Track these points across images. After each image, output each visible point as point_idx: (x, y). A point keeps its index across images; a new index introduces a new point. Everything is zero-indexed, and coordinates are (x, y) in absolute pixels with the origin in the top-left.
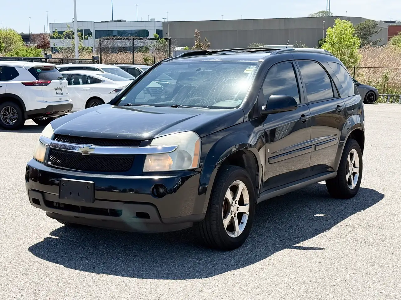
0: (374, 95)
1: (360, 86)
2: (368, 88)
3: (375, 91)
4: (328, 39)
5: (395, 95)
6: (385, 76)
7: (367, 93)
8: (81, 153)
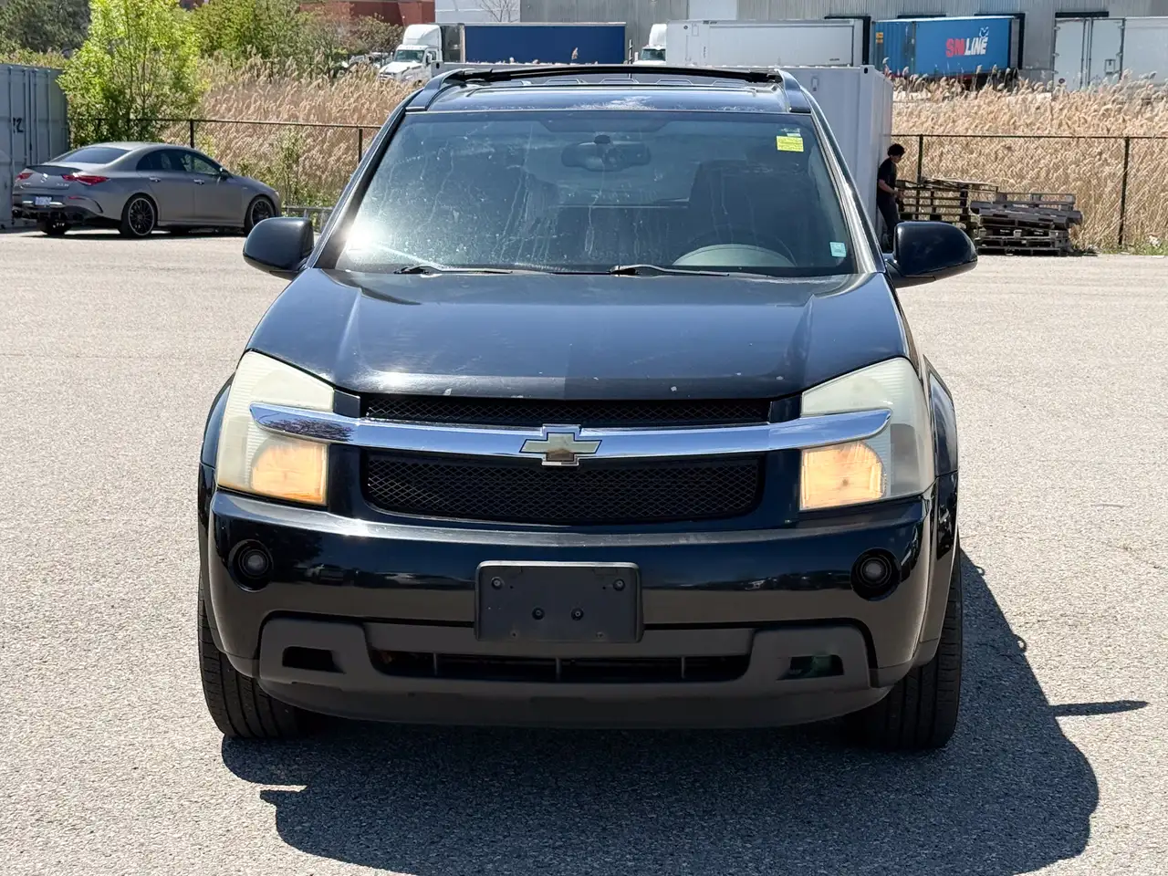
0: (271, 209)
1: (229, 180)
2: (252, 188)
3: (273, 197)
4: (96, 25)
5: (325, 208)
6: (288, 149)
7: (251, 204)
8: (540, 460)
